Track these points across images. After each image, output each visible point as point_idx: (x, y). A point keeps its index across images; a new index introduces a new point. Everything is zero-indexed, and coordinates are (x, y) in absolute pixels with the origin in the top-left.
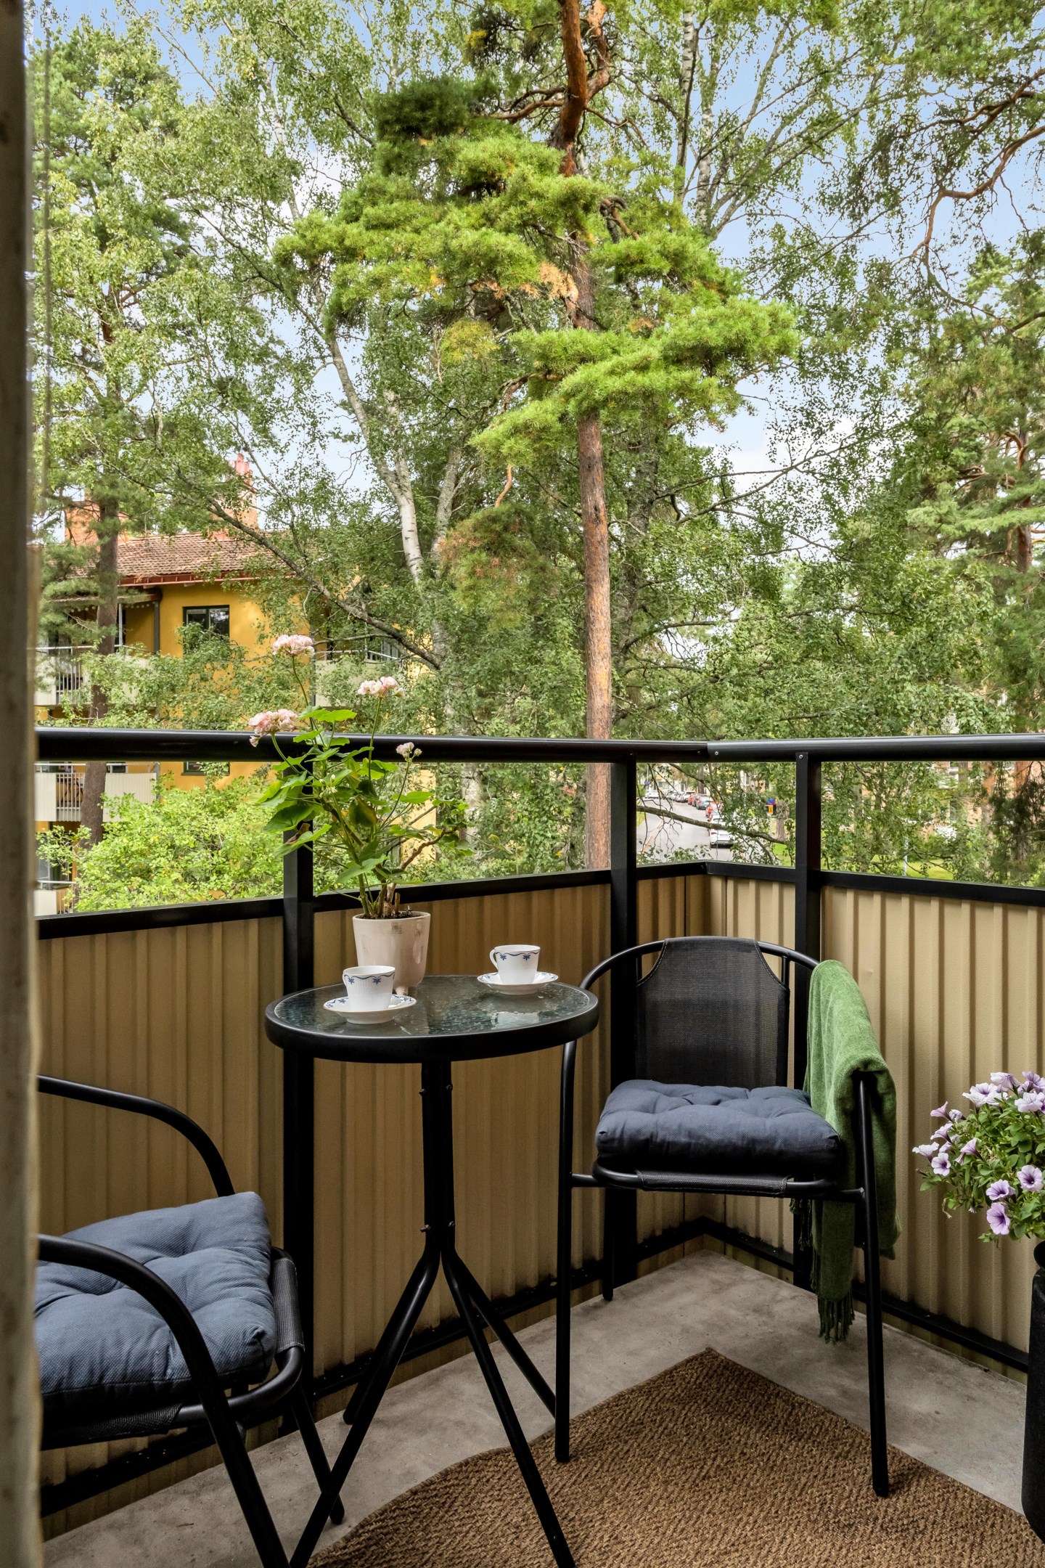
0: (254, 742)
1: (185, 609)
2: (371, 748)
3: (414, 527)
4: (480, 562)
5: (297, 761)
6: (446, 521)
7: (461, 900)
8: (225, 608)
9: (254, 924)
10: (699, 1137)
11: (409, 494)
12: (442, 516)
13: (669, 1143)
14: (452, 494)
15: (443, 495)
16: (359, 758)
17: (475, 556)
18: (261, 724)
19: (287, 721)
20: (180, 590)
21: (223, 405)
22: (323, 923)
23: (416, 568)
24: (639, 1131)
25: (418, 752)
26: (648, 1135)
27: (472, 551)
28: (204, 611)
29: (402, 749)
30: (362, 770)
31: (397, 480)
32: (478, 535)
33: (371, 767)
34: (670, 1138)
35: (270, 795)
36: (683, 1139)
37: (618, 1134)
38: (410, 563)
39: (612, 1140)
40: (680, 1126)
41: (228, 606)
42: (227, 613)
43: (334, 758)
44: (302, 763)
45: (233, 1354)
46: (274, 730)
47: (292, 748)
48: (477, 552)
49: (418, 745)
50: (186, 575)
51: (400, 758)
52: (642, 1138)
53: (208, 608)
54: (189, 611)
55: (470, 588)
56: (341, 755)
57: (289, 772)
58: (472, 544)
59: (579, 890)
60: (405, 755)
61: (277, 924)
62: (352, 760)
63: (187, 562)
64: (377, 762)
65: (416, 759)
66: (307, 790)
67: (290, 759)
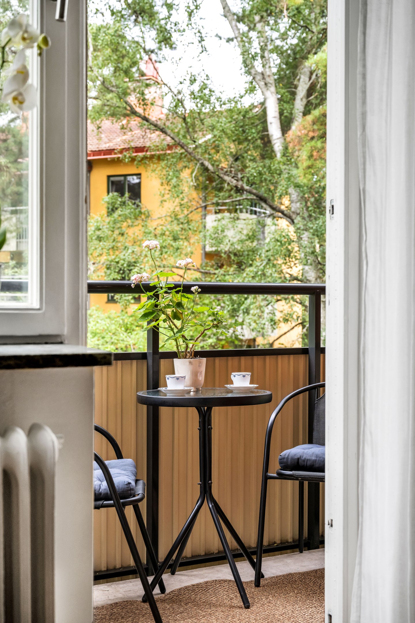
0: (133, 286)
1: (109, 177)
2: (182, 288)
3: (277, 114)
4: (316, 148)
5: (152, 293)
6: (302, 109)
7: (230, 358)
8: (139, 175)
9: (134, 362)
10: (320, 457)
11: (273, 89)
12: (299, 104)
13: (307, 460)
14: (307, 86)
15: (300, 88)
16: (177, 292)
17: (313, 143)
18: (135, 279)
19: (145, 278)
20: (105, 162)
21: (136, 21)
22: (163, 363)
23: (278, 146)
24: (295, 455)
25: (200, 290)
26: (299, 457)
27: (313, 138)
28: (122, 178)
29: (193, 289)
30: (178, 297)
31: (264, 78)
32: (315, 127)
33: (182, 296)
34: (308, 458)
35: (140, 308)
36: (314, 458)
37: (286, 456)
38: (273, 142)
39: (284, 458)
40: (313, 453)
41: (140, 174)
42: (140, 178)
43: (166, 292)
44: (154, 294)
45: (121, 486)
46: (141, 281)
47: (148, 288)
48: (315, 140)
49: (200, 286)
50: (110, 151)
51: (192, 293)
52: (296, 457)
53: (125, 176)
54: (112, 179)
55: (309, 167)
56: (169, 291)
57: (149, 298)
58: (311, 134)
59: (292, 357)
60: (194, 291)
61: (145, 361)
62: (175, 293)
63: (110, 141)
64: (185, 294)
65: (199, 293)
66: (156, 306)
67: (148, 293)
